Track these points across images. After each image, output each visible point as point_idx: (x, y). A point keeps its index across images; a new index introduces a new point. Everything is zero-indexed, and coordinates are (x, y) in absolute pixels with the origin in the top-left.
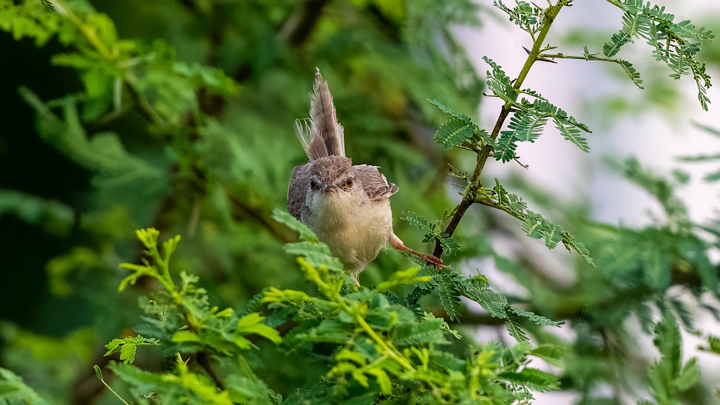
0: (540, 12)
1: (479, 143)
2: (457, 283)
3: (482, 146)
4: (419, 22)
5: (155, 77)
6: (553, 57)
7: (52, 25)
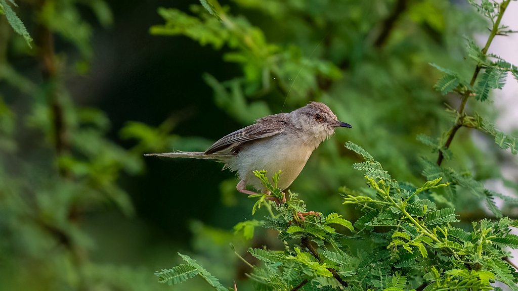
0: (497, 5)
1: (463, 89)
2: (454, 177)
3: (465, 91)
4: (455, 33)
5: (290, 67)
6: (506, 32)
7: (224, 35)
